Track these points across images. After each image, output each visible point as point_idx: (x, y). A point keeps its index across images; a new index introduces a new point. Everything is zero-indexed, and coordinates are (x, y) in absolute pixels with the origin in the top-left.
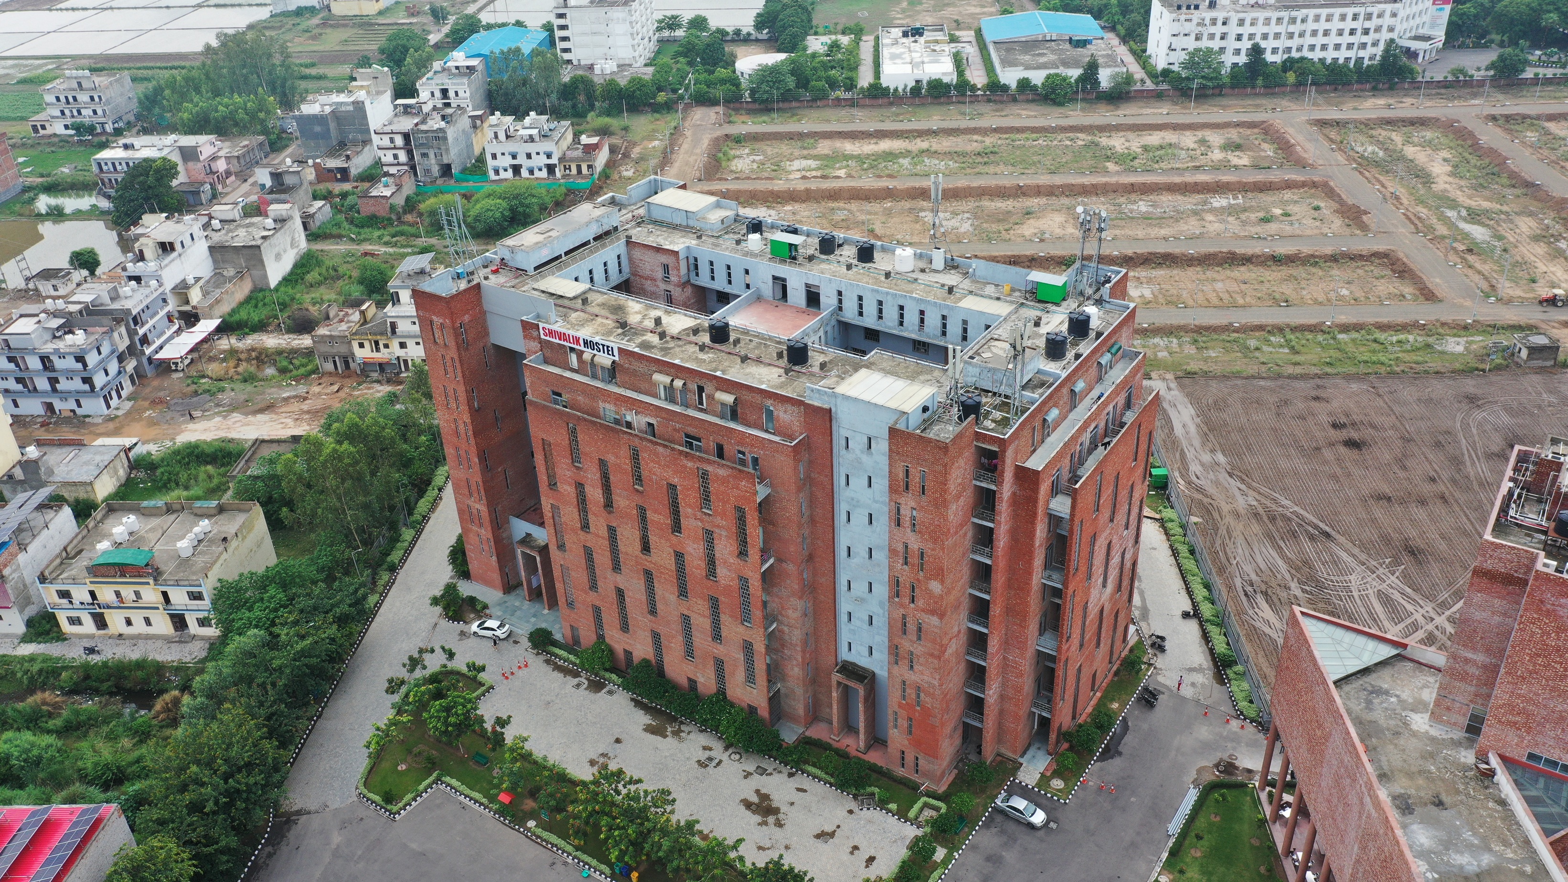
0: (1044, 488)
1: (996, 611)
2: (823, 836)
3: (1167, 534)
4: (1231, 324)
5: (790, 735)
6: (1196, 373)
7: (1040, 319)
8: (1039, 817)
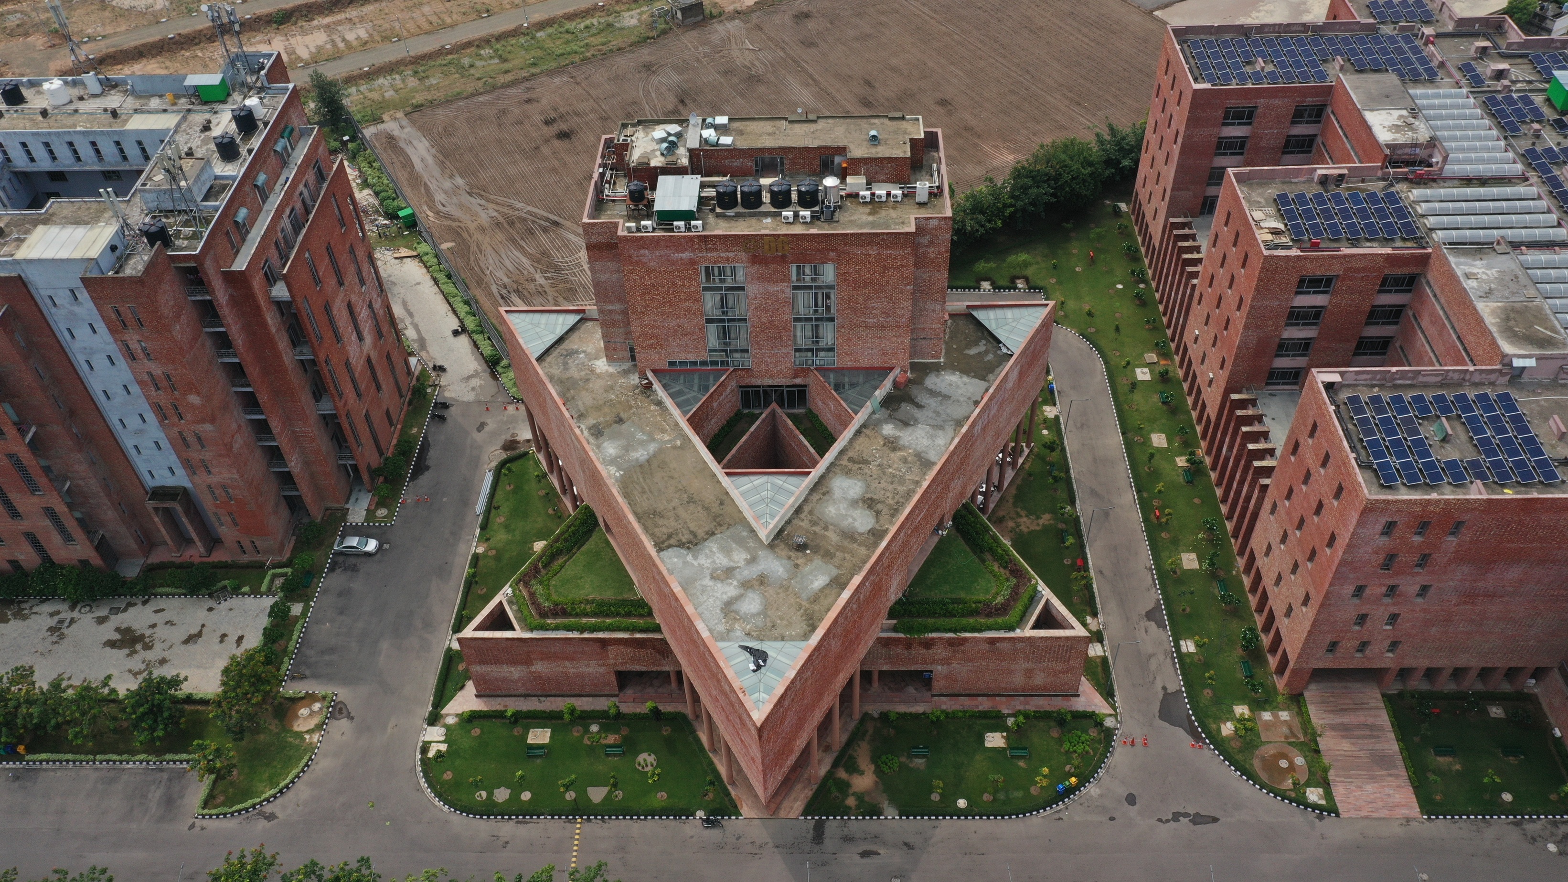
0: (257, 282)
1: (263, 398)
2: (191, 639)
3: (426, 267)
4: (443, 47)
5: (131, 571)
6: (422, 105)
7: (209, 122)
8: (372, 545)
